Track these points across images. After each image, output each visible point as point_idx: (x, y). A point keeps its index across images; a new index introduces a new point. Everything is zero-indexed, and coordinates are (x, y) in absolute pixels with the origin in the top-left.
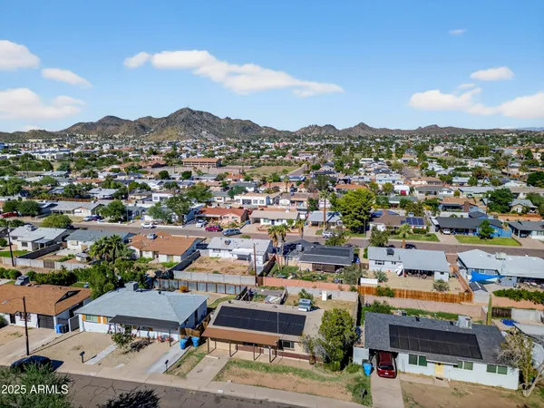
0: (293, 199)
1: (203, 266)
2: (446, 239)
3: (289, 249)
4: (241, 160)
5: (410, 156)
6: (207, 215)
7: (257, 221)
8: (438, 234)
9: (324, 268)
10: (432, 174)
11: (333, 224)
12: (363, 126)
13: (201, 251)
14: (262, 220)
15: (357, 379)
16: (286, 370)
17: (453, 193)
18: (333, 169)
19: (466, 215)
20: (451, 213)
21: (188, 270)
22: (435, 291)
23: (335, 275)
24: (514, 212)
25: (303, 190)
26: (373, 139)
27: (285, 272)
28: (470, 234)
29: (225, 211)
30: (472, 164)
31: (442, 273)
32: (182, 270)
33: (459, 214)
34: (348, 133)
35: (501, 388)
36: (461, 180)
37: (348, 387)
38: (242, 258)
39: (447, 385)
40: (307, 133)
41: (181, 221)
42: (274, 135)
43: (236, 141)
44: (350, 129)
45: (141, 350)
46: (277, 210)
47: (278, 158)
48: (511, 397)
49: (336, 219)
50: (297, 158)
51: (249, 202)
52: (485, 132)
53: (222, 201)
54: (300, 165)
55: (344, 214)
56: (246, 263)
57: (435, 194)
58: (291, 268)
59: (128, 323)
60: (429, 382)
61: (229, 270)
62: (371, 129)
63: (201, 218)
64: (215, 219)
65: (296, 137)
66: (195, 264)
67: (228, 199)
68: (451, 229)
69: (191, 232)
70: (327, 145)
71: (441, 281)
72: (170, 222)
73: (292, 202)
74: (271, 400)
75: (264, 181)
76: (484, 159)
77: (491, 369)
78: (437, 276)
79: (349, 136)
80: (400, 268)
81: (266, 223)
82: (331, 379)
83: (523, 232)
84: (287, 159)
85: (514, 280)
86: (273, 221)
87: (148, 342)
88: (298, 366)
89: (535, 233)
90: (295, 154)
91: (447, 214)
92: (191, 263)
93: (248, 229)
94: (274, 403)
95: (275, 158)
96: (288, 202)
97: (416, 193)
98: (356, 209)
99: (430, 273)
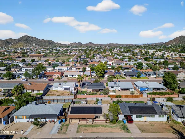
0: (77, 68)
1: (52, 93)
2: (128, 78)
3: (83, 85)
4: (51, 54)
5: (108, 53)
6: (47, 75)
7: (66, 76)
8: (125, 77)
9: (96, 90)
10: (116, 58)
11: (93, 75)
12: (90, 43)
13: (50, 88)
14: (68, 76)
15: (122, 125)
16: (98, 126)
17: (125, 64)
18: (85, 57)
19: (131, 71)
20: (127, 70)
21: (47, 95)
22: (131, 95)
23: (99, 92)
24: (144, 69)
25: (78, 65)
26: (94, 47)
27: (83, 93)
28: (134, 76)
29: (53, 73)
30: (127, 55)
31: (132, 89)
32: (45, 95)
33: (129, 70)
34: (86, 45)
35: (162, 122)
36: (126, 60)
37: (120, 128)
38: (66, 89)
39: (148, 123)
40: (72, 45)
41: (37, 78)
42: (61, 46)
43: (47, 48)
44: (87, 44)
45: (44, 127)
46: (72, 72)
47: (65, 54)
48: (166, 124)
50: (71, 54)
51: (61, 69)
52: (127, 45)
53: (50, 69)
54: (74, 56)
55: (96, 72)
56: (68, 91)
57: (120, 64)
58: (84, 91)
59: (35, 117)
60: (143, 123)
61: (62, 94)
62: (93, 44)
63: (45, 76)
64: (50, 76)
65: (69, 46)
66: (49, 93)
67: (52, 69)
68: (129, 75)
69: (43, 82)
70: (81, 49)
71: (132, 92)
72: (33, 78)
73: (77, 69)
74: (99, 136)
75: (64, 62)
76: (130, 53)
78: (131, 90)
79: (87, 46)
80: (119, 89)
81: (70, 77)
82: (114, 127)
83: (148, 75)
84: (68, 54)
85: (152, 89)
86: (72, 76)
87: (45, 123)
88: (102, 124)
89: (152, 75)
90: (71, 52)
91: (126, 71)
92: (47, 93)
93: (64, 79)
94: (101, 137)
95: (64, 54)
96: (75, 69)
97: (114, 64)
98: (101, 70)
99: (128, 89)
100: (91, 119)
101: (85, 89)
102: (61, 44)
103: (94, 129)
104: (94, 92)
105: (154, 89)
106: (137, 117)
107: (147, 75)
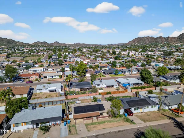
1: (37, 96)
2: (108, 76)
4: (15, 55)
7: (46, 77)
8: (104, 75)
9: (84, 89)
10: (89, 58)
11: (74, 75)
12: (57, 42)
13: (33, 91)
14: (48, 77)
15: (124, 119)
17: (99, 63)
18: (57, 57)
19: (108, 69)
21: (32, 99)
22: (117, 91)
23: (87, 91)
24: (117, 67)
25: (53, 65)
26: (62, 47)
27: (72, 93)
28: (112, 74)
30: (97, 54)
31: (116, 85)
32: (30, 99)
33: (106, 69)
35: (154, 111)
36: (98, 59)
37: (124, 121)
38: (51, 91)
39: (144, 114)
40: (36, 44)
41: (11, 81)
42: (23, 45)
43: (7, 47)
46: (49, 73)
47: (32, 54)
48: (158, 112)
49: (75, 73)
50: (39, 53)
51: (35, 71)
52: (93, 45)
53: (23, 71)
54: (43, 56)
56: (55, 92)
57: (94, 63)
58: (72, 91)
60: (140, 114)
61: (50, 96)
62: (60, 43)
64: (27, 78)
65: (32, 46)
66: (33, 97)
67: (25, 70)
68: (108, 73)
69: (19, 85)
70: (48, 49)
72: (6, 82)
73: (53, 69)
74: (111, 131)
76: (99, 53)
77: (152, 107)
78: (115, 87)
79: (53, 46)
81: (50, 78)
82: (118, 121)
84: (36, 54)
86: (52, 76)
89: (127, 72)
90: (38, 52)
91: (103, 69)
92: (31, 96)
93: (43, 80)
95: (31, 53)
96: (52, 69)
97: (89, 63)
99: (113, 86)
100: (95, 116)
101: (73, 89)
102: (23, 43)
103: (102, 126)
104: (82, 91)
105: (134, 84)
106: (135, 110)
107: (122, 72)
